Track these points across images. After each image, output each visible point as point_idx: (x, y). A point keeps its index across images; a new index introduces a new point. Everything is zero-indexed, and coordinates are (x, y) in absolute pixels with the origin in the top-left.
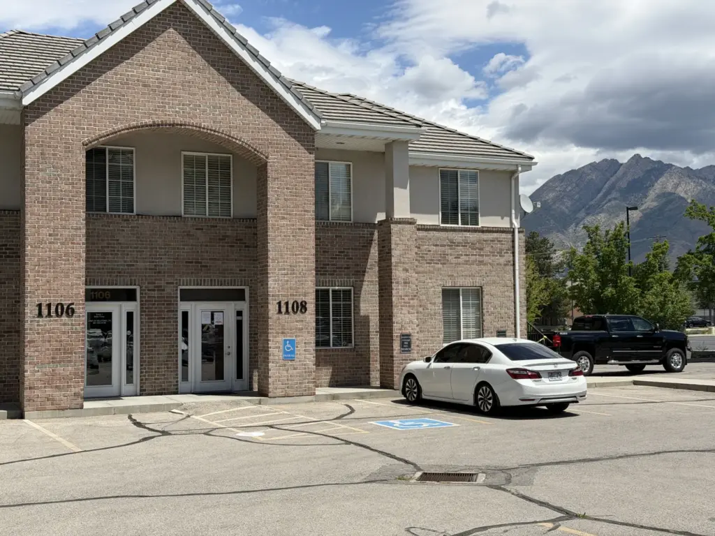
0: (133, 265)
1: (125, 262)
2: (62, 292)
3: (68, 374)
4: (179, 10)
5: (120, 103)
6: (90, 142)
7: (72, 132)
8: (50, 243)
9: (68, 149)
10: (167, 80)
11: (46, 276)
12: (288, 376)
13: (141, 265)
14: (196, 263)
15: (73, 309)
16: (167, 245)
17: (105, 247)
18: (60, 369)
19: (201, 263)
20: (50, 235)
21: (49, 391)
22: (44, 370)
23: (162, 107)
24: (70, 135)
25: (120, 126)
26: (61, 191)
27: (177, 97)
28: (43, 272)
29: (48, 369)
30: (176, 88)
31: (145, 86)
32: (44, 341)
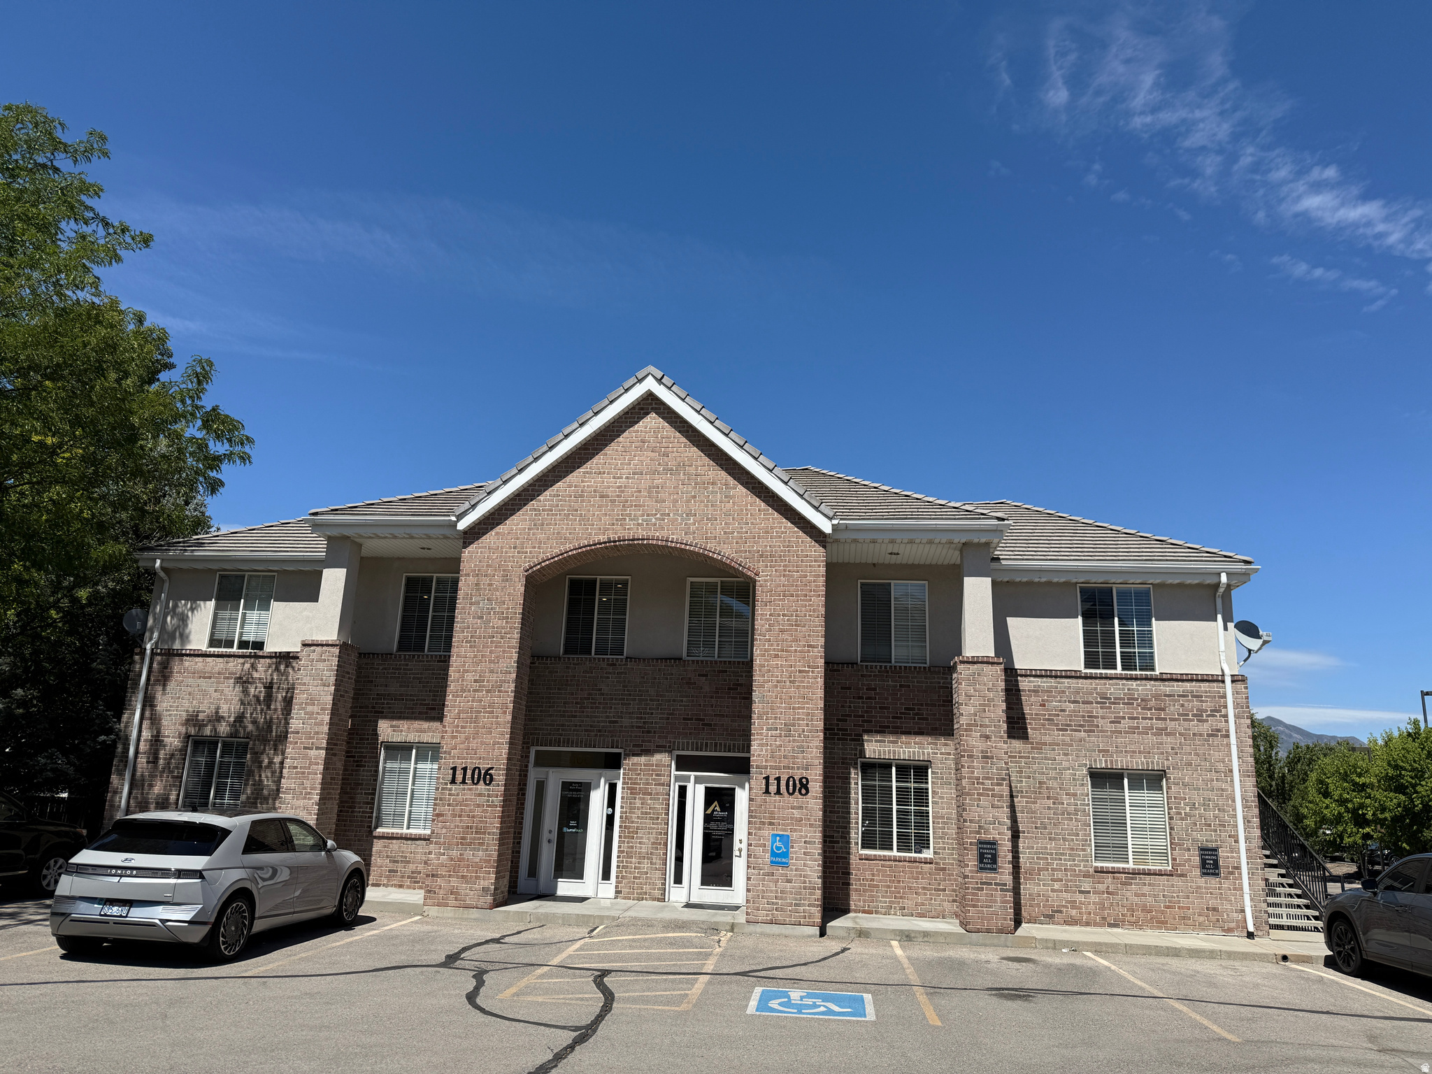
0: (616, 722)
1: (607, 717)
2: (481, 753)
3: (478, 860)
4: (651, 404)
5: (571, 520)
6: (532, 568)
7: (513, 557)
8: (474, 691)
9: (506, 578)
10: (629, 487)
11: (465, 733)
12: (777, 891)
13: (626, 721)
14: (696, 719)
15: (491, 775)
16: (661, 696)
17: (585, 698)
18: (469, 854)
19: (703, 720)
20: (475, 681)
21: (454, 882)
22: (451, 853)
23: (621, 520)
24: (510, 561)
25: (568, 547)
26: (493, 627)
27: (640, 506)
28: (462, 727)
29: (455, 853)
30: (641, 496)
31: (601, 497)
32: (454, 816)
